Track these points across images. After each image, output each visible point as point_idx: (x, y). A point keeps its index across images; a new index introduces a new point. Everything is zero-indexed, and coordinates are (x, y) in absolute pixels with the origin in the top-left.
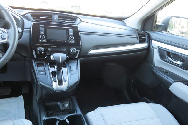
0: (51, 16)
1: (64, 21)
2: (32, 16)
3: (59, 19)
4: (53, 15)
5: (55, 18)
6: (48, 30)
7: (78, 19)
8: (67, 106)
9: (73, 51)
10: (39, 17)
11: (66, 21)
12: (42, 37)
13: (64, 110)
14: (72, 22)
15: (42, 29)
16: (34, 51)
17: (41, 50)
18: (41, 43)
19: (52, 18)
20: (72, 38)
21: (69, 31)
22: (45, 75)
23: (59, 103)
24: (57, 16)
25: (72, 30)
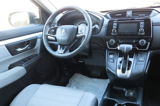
3: (132, 14)
4: (127, 12)
5: (129, 14)
6: (120, 25)
7: (154, 11)
8: (131, 94)
9: (141, 42)
10: (116, 15)
11: (139, 15)
12: (114, 31)
13: (129, 97)
14: (146, 15)
15: (115, 24)
16: (107, 42)
17: (112, 41)
18: (113, 36)
19: (126, 14)
20: (142, 30)
22: (113, 62)
23: (125, 90)
24: (131, 11)
25: (143, 22)
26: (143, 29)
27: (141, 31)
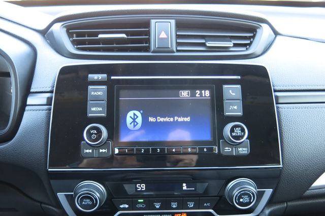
0: (147, 24)
1: (203, 45)
2: (70, 35)
3: (178, 37)
4: (153, 22)
7: (264, 26)
10: (96, 34)
11: (209, 44)
12: (94, 137)
14: (235, 45)
15: (98, 92)
19: (148, 33)
20: (238, 131)
21: (225, 97)
24: (173, 22)
25: (239, 86)
26: (243, 130)
27: (234, 137)
